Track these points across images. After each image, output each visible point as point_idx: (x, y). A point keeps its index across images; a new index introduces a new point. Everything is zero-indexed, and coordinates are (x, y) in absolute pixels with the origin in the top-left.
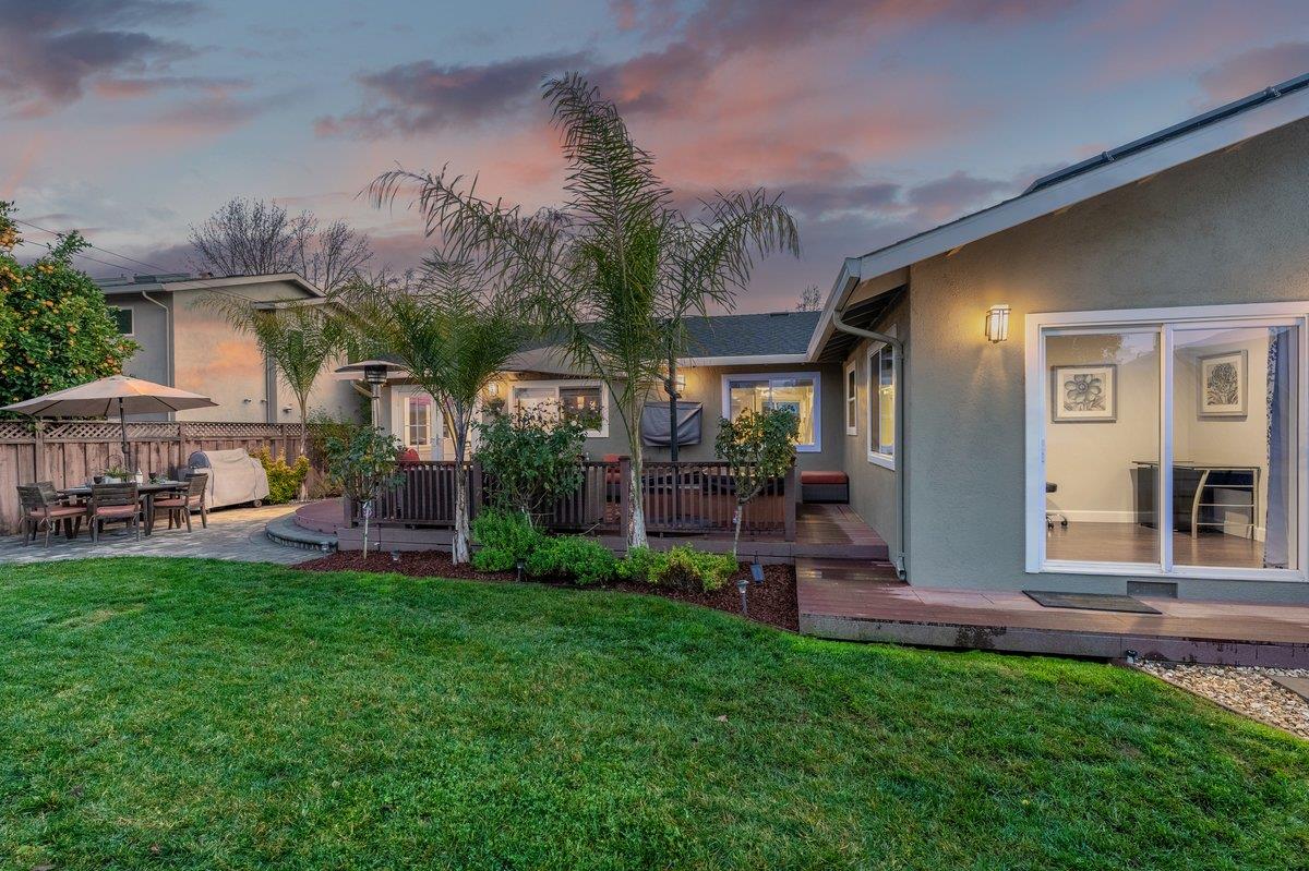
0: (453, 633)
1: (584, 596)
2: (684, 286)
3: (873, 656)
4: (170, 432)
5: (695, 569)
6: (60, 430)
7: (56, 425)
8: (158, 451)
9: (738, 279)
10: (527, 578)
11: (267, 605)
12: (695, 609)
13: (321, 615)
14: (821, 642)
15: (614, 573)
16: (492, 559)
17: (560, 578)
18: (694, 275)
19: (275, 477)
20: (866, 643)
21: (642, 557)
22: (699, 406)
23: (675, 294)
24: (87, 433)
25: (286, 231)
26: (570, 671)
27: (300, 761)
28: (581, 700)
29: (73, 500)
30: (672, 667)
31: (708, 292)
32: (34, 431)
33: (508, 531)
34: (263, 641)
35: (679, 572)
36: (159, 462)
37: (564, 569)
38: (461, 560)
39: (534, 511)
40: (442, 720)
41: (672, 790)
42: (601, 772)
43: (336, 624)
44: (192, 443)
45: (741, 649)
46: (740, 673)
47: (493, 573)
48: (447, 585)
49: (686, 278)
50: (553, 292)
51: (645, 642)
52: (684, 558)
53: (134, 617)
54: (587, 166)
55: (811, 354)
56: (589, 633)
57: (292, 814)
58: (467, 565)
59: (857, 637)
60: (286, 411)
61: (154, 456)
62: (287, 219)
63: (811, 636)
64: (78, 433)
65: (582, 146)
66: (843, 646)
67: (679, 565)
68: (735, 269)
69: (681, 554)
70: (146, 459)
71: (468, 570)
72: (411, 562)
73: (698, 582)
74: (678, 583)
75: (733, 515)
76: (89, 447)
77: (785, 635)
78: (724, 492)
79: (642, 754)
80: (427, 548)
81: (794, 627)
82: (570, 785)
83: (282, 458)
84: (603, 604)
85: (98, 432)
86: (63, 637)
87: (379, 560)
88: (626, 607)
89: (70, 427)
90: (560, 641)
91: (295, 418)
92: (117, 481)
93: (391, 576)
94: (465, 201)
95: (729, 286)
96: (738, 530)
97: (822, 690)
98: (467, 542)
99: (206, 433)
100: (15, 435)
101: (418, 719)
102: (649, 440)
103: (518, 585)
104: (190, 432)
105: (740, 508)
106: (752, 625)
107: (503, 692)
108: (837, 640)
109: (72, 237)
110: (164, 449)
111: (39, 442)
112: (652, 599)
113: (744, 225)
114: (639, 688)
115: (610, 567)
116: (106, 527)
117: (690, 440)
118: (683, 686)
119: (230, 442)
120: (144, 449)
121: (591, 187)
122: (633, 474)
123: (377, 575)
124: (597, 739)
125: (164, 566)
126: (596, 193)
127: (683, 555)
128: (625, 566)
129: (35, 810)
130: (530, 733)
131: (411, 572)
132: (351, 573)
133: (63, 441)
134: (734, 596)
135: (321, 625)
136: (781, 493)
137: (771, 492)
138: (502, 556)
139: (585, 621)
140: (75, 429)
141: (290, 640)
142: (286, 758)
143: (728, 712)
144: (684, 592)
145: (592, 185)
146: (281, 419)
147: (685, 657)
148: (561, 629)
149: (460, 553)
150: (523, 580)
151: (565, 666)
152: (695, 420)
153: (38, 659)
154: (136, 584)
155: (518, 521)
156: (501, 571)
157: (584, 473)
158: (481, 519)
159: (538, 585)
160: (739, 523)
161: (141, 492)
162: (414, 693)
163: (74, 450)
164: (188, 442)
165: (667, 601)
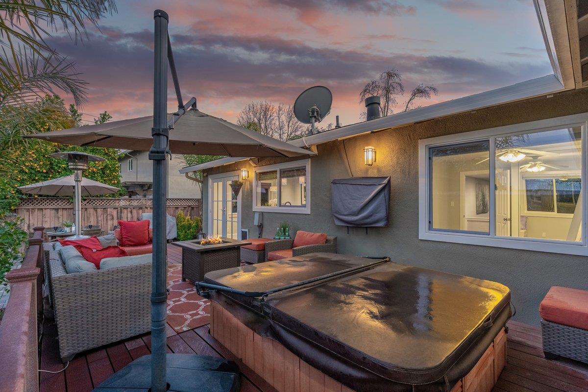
19: (183, 228)
24: (98, 204)
44: (149, 208)
61: (129, 215)
64: (94, 203)
70: (126, 216)
76: (99, 210)
83: (188, 217)
85: (103, 203)
89: (90, 200)
100: (66, 204)
117: (377, 222)
133: (87, 207)
140: (92, 202)
152: (381, 197)
163: (92, 211)
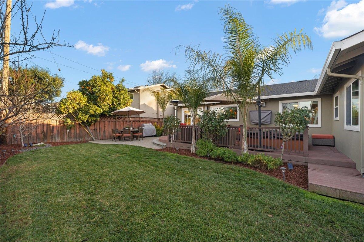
0: (186, 170)
1: (226, 166)
2: (263, 68)
3: (347, 207)
4: (138, 119)
5: (265, 161)
6: (119, 118)
7: (119, 117)
8: (136, 123)
9: (285, 63)
10: (211, 158)
11: (147, 157)
12: (264, 175)
13: (157, 161)
14: (319, 195)
15: (237, 160)
16: (201, 152)
17: (220, 159)
18: (267, 64)
19: (157, 130)
20: (344, 200)
21: (246, 156)
22: (270, 112)
23: (260, 71)
24: (124, 119)
25: (164, 75)
26: (216, 187)
27: (139, 196)
28: (218, 197)
29: (120, 132)
30: (252, 193)
31: (273, 69)
32: (116, 118)
33: (206, 145)
34: (143, 165)
35: (258, 161)
36: (136, 126)
37: (220, 157)
38: (193, 152)
39: (214, 140)
40: (176, 193)
41: (245, 237)
42: (219, 223)
43: (160, 164)
45: (282, 192)
46: (279, 200)
47: (201, 156)
48: (189, 158)
49: (264, 65)
50: (220, 74)
51: (243, 183)
52: (261, 158)
53: (122, 156)
54: (231, 35)
55: (317, 91)
56: (225, 177)
57: (132, 209)
58: (195, 153)
59: (338, 197)
60: (161, 115)
62: (164, 72)
63: (314, 192)
65: (229, 29)
66: (330, 200)
67: (259, 160)
68: (283, 60)
69: (259, 156)
70: (134, 125)
71: (195, 155)
72: (181, 151)
73: (266, 166)
74: (259, 165)
75: (281, 145)
77: (302, 190)
78: (278, 138)
79: (235, 220)
80: (186, 148)
81: (306, 187)
82: (208, 224)
83: (159, 126)
84: (232, 169)
86: (110, 159)
87: (173, 150)
88: (239, 171)
90: (215, 178)
91: (162, 117)
92: (127, 129)
93: (175, 154)
94: (196, 51)
95: (281, 66)
96: (283, 150)
97: (319, 215)
98: (195, 147)
99: (145, 120)
101: (170, 192)
102: (252, 122)
103: (208, 160)
104: (142, 120)
105: (284, 143)
106: (287, 184)
107: (195, 189)
108: (327, 196)
109: (123, 79)
110: (137, 123)
111: (116, 121)
112: (249, 169)
113: (287, 44)
114: (239, 197)
115: (235, 158)
116: (126, 139)
117: (267, 122)
118: (255, 200)
119: (149, 122)
120: (133, 123)
121: (232, 41)
122: (244, 130)
123: (173, 154)
124: (221, 210)
125: (132, 147)
126: (234, 43)
127: (260, 156)
128: (241, 158)
129: (89, 193)
130: (199, 203)
131: (181, 154)
132: (167, 152)
133: (120, 121)
134: (280, 173)
135: (156, 164)
136: (302, 139)
137: (297, 139)
138: (204, 152)
139: (224, 173)
140: (122, 118)
141: (149, 166)
142: (137, 195)
143: (273, 214)
144: (261, 169)
145: (232, 40)
146: (160, 117)
147: (257, 190)
148: (216, 174)
149: (193, 150)
150: (209, 159)
151: (215, 185)
152: (269, 116)
153: (104, 162)
154: (126, 150)
155: (209, 142)
156: (203, 156)
157: (229, 130)
158: (199, 141)
159: (213, 161)
160: (283, 148)
161: (131, 131)
162: (171, 184)
163: (122, 122)
164: (141, 122)
165: (254, 171)
